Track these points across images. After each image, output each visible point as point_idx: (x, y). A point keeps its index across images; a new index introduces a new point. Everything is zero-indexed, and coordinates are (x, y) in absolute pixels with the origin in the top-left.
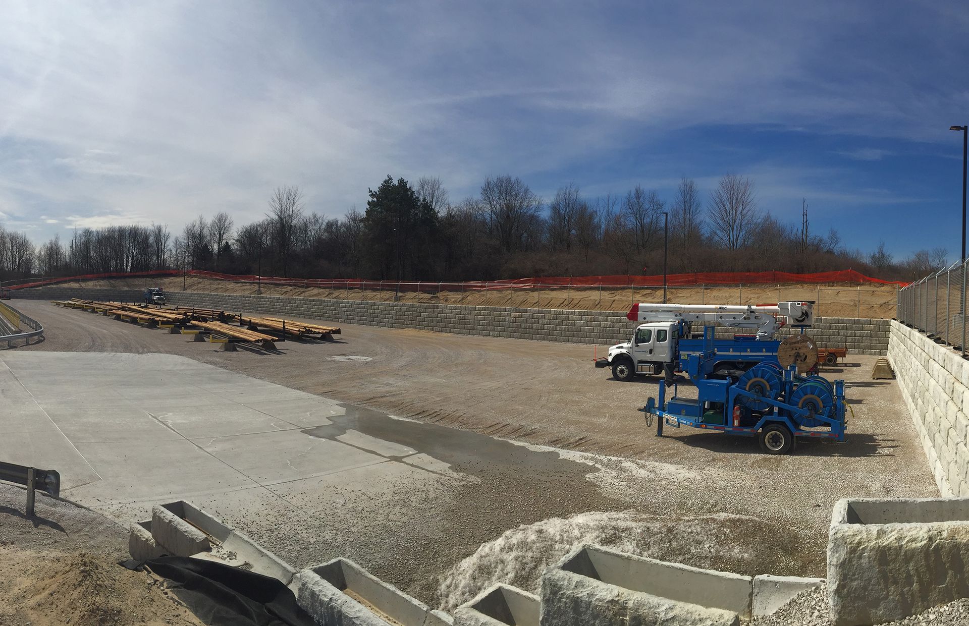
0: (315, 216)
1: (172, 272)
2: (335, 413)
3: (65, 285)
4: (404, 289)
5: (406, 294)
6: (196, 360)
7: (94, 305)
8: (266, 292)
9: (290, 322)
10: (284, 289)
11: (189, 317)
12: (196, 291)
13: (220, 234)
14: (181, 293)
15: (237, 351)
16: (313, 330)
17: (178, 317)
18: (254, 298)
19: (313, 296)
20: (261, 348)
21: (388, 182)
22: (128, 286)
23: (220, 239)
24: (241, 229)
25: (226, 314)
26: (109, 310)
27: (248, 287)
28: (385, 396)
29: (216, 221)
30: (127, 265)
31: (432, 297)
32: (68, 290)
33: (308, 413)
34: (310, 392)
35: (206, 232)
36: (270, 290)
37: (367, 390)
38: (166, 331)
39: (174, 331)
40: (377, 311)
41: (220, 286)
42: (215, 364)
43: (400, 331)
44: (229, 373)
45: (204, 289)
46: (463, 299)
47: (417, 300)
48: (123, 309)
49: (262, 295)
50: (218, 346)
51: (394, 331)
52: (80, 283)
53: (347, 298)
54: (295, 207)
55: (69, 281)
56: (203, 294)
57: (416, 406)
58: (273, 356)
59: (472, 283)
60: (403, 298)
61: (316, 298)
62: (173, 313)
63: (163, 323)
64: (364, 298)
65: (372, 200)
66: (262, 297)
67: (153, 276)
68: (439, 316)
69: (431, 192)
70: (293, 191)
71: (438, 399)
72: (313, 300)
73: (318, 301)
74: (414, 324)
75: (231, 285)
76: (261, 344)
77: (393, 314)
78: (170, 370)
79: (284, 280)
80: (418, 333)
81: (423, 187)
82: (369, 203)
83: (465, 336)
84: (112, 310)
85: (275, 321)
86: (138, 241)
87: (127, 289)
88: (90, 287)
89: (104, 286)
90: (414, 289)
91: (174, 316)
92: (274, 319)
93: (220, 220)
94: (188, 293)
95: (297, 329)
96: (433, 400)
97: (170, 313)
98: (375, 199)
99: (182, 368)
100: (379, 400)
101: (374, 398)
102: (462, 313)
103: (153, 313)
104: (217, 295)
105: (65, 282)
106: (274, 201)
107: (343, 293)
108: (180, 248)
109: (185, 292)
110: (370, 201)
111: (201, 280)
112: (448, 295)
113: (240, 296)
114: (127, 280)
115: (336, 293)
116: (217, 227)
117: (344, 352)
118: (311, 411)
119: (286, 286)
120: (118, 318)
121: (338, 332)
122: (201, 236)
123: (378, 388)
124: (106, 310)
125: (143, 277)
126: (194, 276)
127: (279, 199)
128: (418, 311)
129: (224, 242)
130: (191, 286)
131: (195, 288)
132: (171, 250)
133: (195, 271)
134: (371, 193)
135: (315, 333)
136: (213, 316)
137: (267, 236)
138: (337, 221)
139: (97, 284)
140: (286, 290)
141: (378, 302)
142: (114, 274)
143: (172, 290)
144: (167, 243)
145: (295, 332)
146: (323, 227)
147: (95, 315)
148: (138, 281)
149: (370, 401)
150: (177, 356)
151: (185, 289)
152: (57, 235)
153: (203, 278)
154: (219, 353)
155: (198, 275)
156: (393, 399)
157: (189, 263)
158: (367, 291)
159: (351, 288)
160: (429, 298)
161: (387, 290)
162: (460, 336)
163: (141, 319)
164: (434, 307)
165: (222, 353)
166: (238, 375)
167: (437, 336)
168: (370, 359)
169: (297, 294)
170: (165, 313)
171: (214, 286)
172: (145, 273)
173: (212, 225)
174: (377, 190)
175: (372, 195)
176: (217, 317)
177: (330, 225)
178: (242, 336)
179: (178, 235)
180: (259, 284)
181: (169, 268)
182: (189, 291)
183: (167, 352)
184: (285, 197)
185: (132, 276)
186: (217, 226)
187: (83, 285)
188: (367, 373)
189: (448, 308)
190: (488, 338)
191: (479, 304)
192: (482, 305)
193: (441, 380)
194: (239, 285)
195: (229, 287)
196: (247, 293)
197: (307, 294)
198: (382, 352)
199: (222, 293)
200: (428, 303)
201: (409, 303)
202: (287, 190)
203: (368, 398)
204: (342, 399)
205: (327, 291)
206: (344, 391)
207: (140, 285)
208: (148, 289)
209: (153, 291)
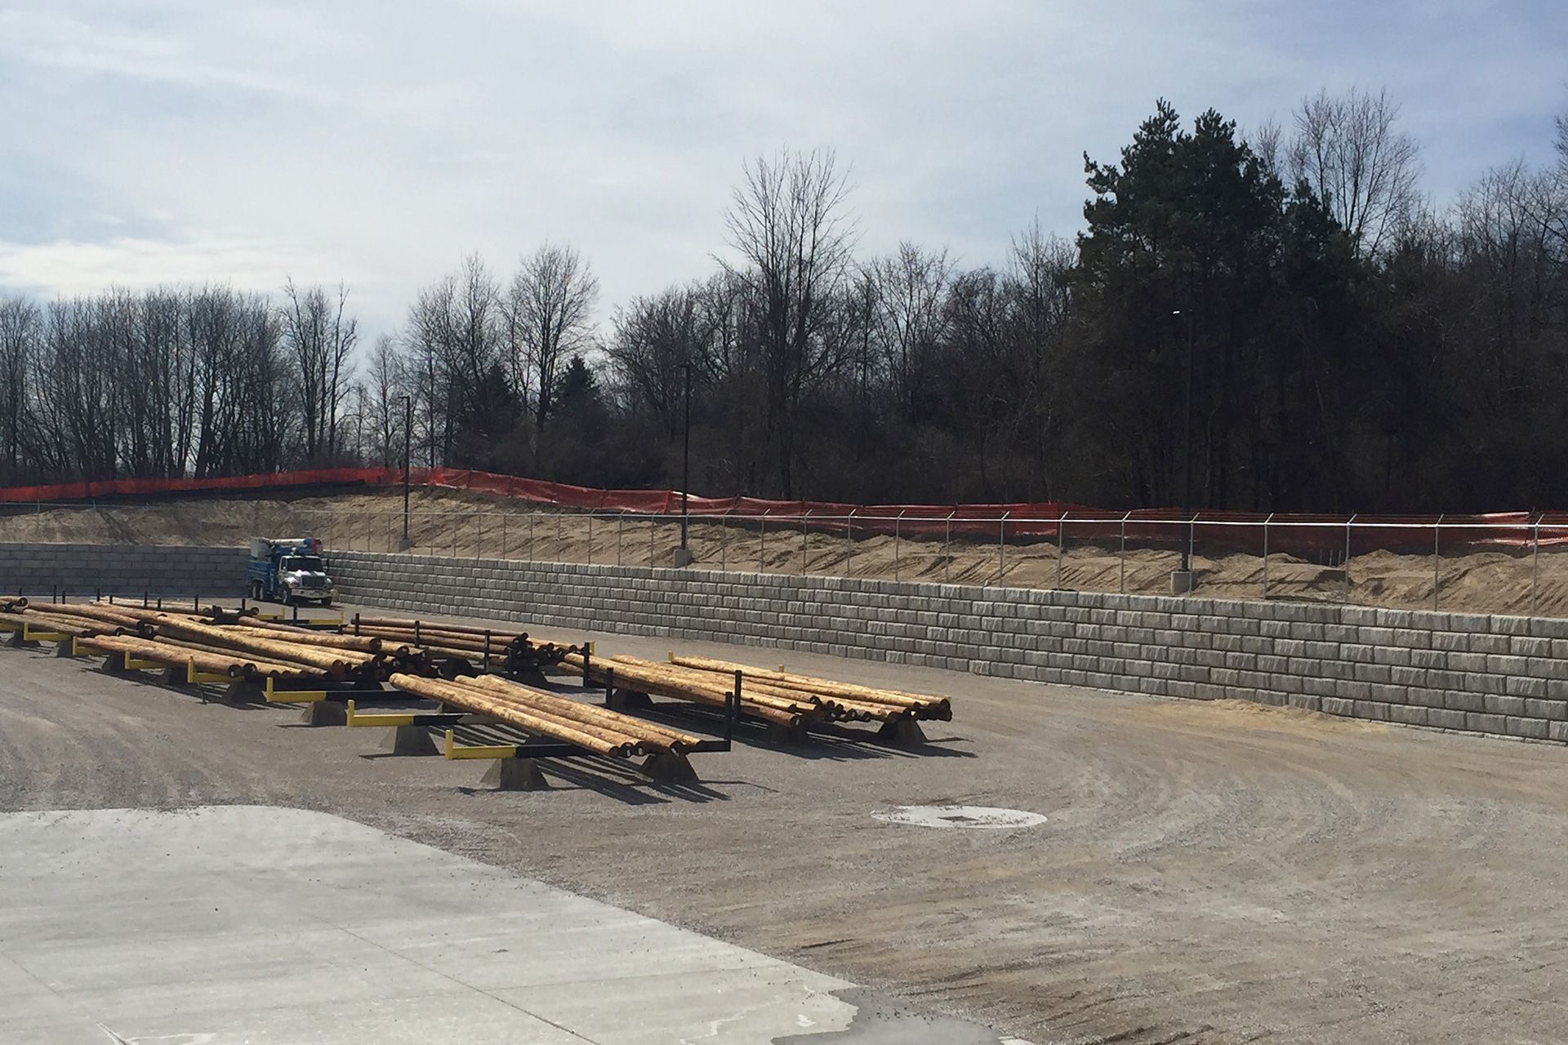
0: (910, 257)
1: (362, 475)
2: (810, 1023)
4: (1219, 545)
5: (1224, 562)
6: (379, 826)
7: (28, 617)
8: (709, 553)
9: (770, 674)
10: (774, 545)
11: (389, 658)
12: (450, 551)
13: (546, 328)
14: (392, 560)
15: (545, 787)
16: (847, 705)
17: (346, 660)
18: (663, 577)
19: (880, 570)
20: (640, 777)
21: (1157, 129)
22: (185, 531)
23: (549, 349)
24: (629, 311)
25: (537, 641)
26: (84, 635)
27: (645, 536)
28: (1022, 966)
29: (532, 279)
30: (184, 445)
31: (1323, 577)
33: (714, 1025)
34: (753, 947)
35: (495, 320)
36: (725, 544)
37: (968, 942)
38: (294, 716)
39: (326, 716)
40: (1111, 631)
41: (539, 532)
42: (446, 840)
43: (1195, 708)
44: (484, 874)
45: (480, 543)
46: (1441, 585)
47: (1262, 587)
48: (143, 629)
49: (691, 569)
50: (476, 771)
51: (1170, 709)
53: (1000, 578)
54: (823, 228)
56: (476, 564)
57: (1119, 1009)
58: (678, 809)
59: (1494, 520)
60: (1212, 578)
61: (889, 579)
62: (332, 645)
63: (284, 682)
64: (1065, 577)
65: (1100, 201)
66: (693, 577)
67: (288, 493)
68: (1344, 654)
69: (1349, 154)
70: (814, 169)
71: (1219, 985)
72: (879, 588)
73: (897, 590)
74: (1249, 681)
75: (580, 527)
76: (640, 760)
77: (1168, 640)
78: (264, 871)
79: (775, 510)
80: (1262, 717)
81: (1318, 137)
82: (1090, 212)
83: (1447, 737)
84: (94, 633)
85: (708, 669)
86: (227, 354)
87: (180, 544)
88: (22, 539)
89: (81, 533)
90: (1253, 544)
91: (329, 656)
92: (713, 663)
93: (545, 274)
94: (420, 561)
95: (786, 704)
96: (1197, 989)
97: (322, 644)
98: (1111, 196)
99: (315, 860)
100: (996, 978)
101: (980, 970)
102: (1437, 643)
103: (254, 642)
104: (528, 567)
106: (744, 205)
107: (989, 560)
108: (398, 379)
109: (406, 554)
110: (1093, 203)
111: (473, 508)
112: (1387, 569)
113: (613, 572)
114: (181, 505)
115: (965, 559)
116: (534, 304)
117: (948, 792)
118: (729, 1015)
119: (787, 533)
120: (116, 664)
121: (941, 711)
122: (473, 339)
123: (1008, 936)
124: (72, 634)
125: (249, 494)
126: (447, 494)
127: (765, 201)
128: (1264, 630)
129: (564, 361)
130: (431, 531)
131: (445, 538)
132: (361, 390)
133: (450, 472)
134: (1093, 175)
135: (852, 715)
136: (487, 651)
137: (727, 336)
138: (992, 277)
139: (54, 524)
140: (782, 547)
141: (1114, 595)
142: (128, 486)
143: (357, 547)
144: (348, 361)
145: (778, 712)
146: (942, 298)
147: (25, 654)
148: (222, 513)
149: (960, 983)
150: (309, 815)
151: (407, 542)
153: (480, 500)
154: (478, 798)
155: (463, 487)
156: (1045, 979)
157: (431, 441)
158: (1081, 551)
159: (1014, 538)
160: (1311, 577)
161: (1157, 547)
162: (1428, 734)
163: (200, 668)
164: (1324, 618)
165: (486, 797)
166: (515, 883)
167: (1333, 731)
168: (1036, 819)
169: (822, 563)
170: (303, 642)
171: (521, 532)
172: (254, 480)
173: (518, 297)
174: (1116, 161)
175: (1099, 182)
176: (503, 657)
177: (966, 291)
178: (566, 732)
179: (389, 333)
180: (684, 523)
181: (354, 460)
182: (422, 552)
183: (277, 800)
184: (786, 190)
185: (202, 491)
186: (538, 300)
188: (1000, 873)
189: (1381, 621)
190: (1541, 746)
191: (1508, 608)
192: (1519, 612)
193: (1268, 911)
194: (613, 526)
195: (577, 534)
196: (637, 560)
197: (857, 563)
198: (1091, 794)
199: (549, 557)
200: (1304, 599)
201: (1229, 599)
202: (792, 163)
203: (955, 972)
204: (862, 973)
205: (929, 552)
206: (880, 943)
207: (233, 527)
208: (264, 541)
209: (288, 551)
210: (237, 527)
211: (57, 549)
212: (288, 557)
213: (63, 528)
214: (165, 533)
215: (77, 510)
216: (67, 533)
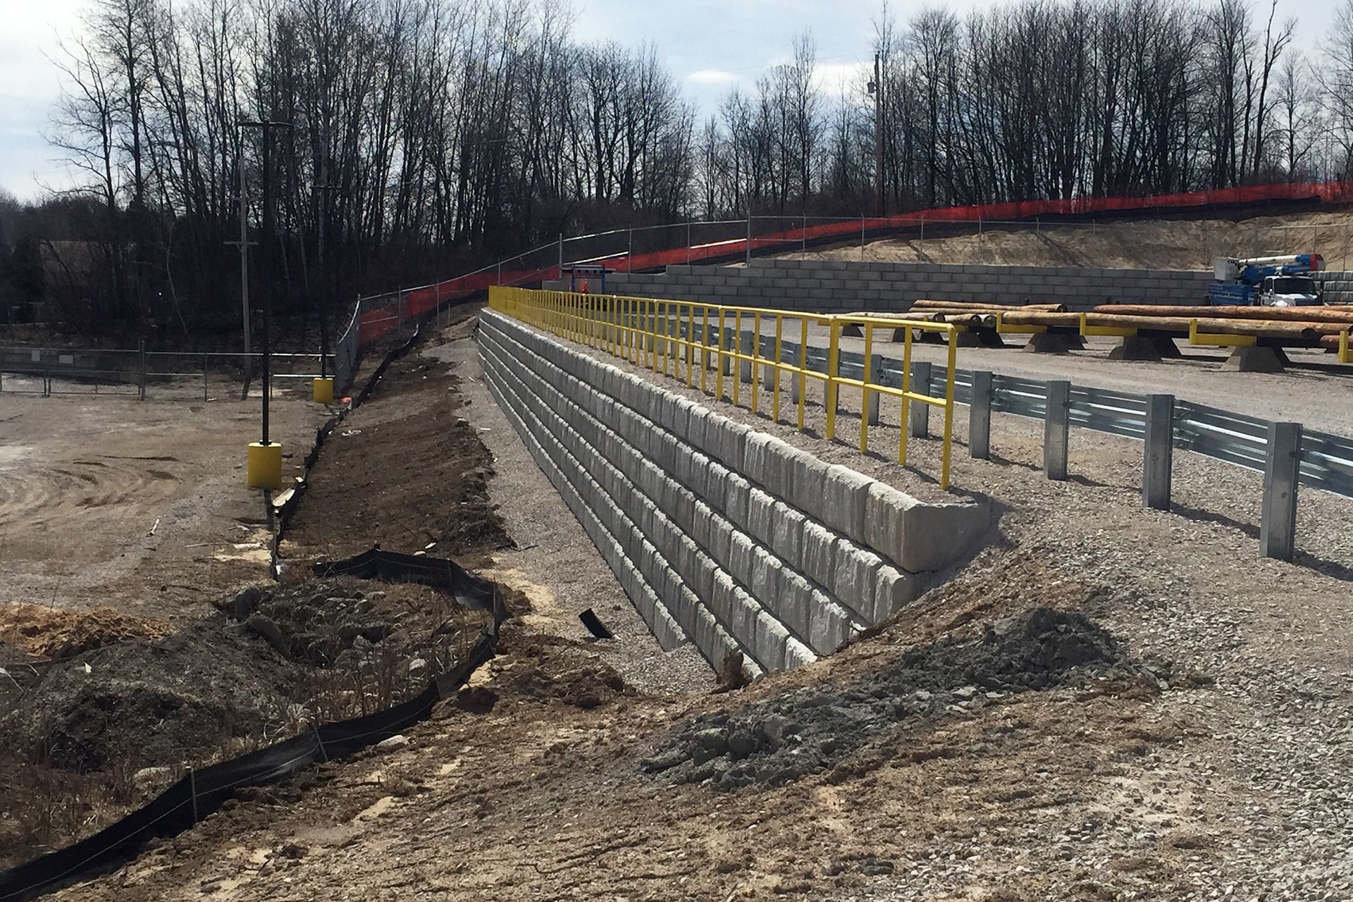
3: (854, 254)
22: (1130, 254)
32: (865, 275)
52: (915, 243)
55: (872, 235)
67: (1233, 211)
88: (960, 261)
89: (1020, 254)
105: (851, 239)
114: (1119, 226)
139: (990, 246)
152: (805, 40)
187: (931, 251)
207: (1181, 249)
208: (1233, 262)
209: (1272, 272)
210: (1186, 250)
211: (999, 271)
212: (1274, 278)
213: (1002, 250)
214: (1108, 256)
215: (1011, 232)
216: (1006, 254)
